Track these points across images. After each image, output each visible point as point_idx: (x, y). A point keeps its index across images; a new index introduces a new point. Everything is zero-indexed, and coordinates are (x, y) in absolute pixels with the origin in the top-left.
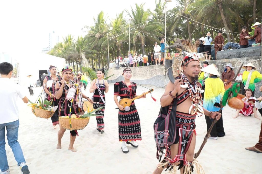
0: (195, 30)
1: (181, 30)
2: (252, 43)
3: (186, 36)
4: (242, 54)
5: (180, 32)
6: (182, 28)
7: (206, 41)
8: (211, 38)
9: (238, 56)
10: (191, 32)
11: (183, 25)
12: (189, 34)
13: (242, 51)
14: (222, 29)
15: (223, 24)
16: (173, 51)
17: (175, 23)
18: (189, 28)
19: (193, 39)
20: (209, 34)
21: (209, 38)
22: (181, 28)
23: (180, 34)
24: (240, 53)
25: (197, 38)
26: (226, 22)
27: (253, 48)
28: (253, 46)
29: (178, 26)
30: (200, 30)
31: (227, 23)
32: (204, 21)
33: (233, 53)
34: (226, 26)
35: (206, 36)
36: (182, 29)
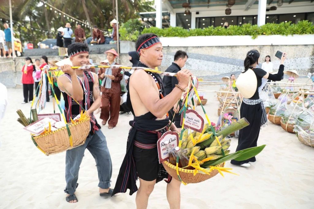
0: (55, 18)
1: (36, 14)
2: (110, 41)
3: (43, 24)
4: (102, 50)
5: (35, 17)
6: (37, 12)
7: (65, 33)
8: (71, 31)
9: (98, 52)
10: (50, 20)
11: (37, 9)
12: (47, 21)
13: (102, 47)
14: (85, 22)
15: (85, 16)
16: (26, 40)
17: (27, 4)
18: (46, 14)
19: (53, 29)
20: (68, 25)
21: (68, 30)
22: (35, 12)
23: (34, 19)
24: (100, 49)
26: (88, 15)
27: (111, 45)
28: (111, 43)
29: (31, 8)
30: (60, 18)
31: (90, 16)
32: (64, 9)
33: (94, 49)
34: (88, 19)
36: (37, 14)
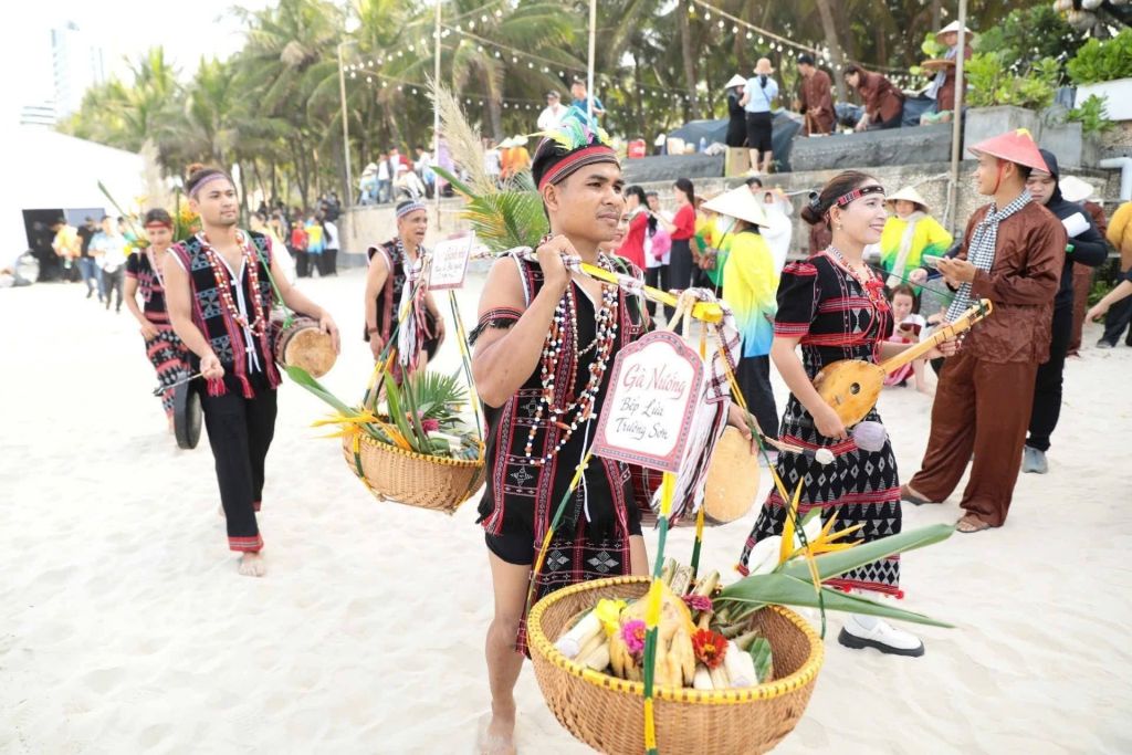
0: (713, 48)
1: (653, 43)
2: (921, 111)
3: (671, 71)
4: (888, 150)
5: (650, 52)
6: (658, 35)
7: (754, 97)
8: (772, 84)
9: (870, 158)
10: (696, 55)
11: (660, 23)
12: (688, 62)
13: (888, 139)
14: (815, 47)
15: (820, 25)
16: (619, 131)
17: (631, 12)
18: (686, 37)
19: (702, 86)
20: (763, 65)
21: (764, 84)
22: (651, 35)
23: (648, 61)
24: (878, 147)
25: (716, 82)
26: (831, 20)
27: (925, 130)
28: (926, 121)
29: (640, 24)
30: (729, 46)
31: (836, 23)
32: (745, 11)
33: (854, 147)
34: (831, 35)
35: (754, 75)
36: (658, 41)
